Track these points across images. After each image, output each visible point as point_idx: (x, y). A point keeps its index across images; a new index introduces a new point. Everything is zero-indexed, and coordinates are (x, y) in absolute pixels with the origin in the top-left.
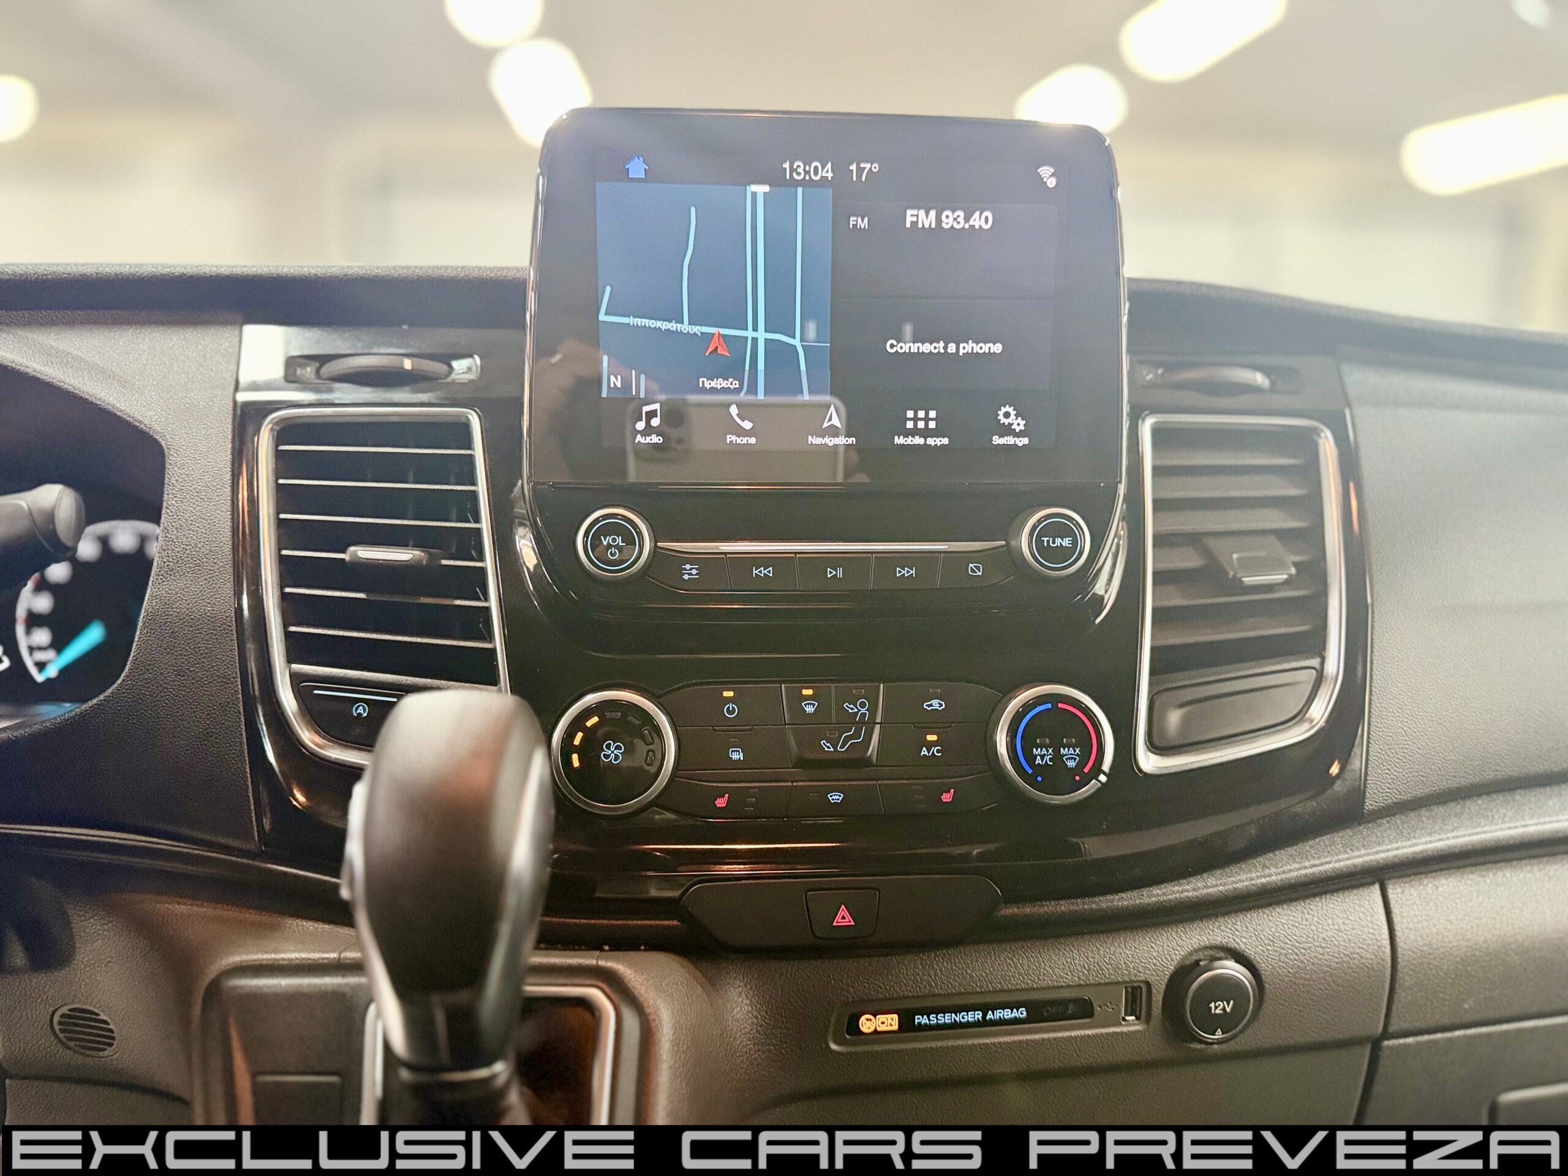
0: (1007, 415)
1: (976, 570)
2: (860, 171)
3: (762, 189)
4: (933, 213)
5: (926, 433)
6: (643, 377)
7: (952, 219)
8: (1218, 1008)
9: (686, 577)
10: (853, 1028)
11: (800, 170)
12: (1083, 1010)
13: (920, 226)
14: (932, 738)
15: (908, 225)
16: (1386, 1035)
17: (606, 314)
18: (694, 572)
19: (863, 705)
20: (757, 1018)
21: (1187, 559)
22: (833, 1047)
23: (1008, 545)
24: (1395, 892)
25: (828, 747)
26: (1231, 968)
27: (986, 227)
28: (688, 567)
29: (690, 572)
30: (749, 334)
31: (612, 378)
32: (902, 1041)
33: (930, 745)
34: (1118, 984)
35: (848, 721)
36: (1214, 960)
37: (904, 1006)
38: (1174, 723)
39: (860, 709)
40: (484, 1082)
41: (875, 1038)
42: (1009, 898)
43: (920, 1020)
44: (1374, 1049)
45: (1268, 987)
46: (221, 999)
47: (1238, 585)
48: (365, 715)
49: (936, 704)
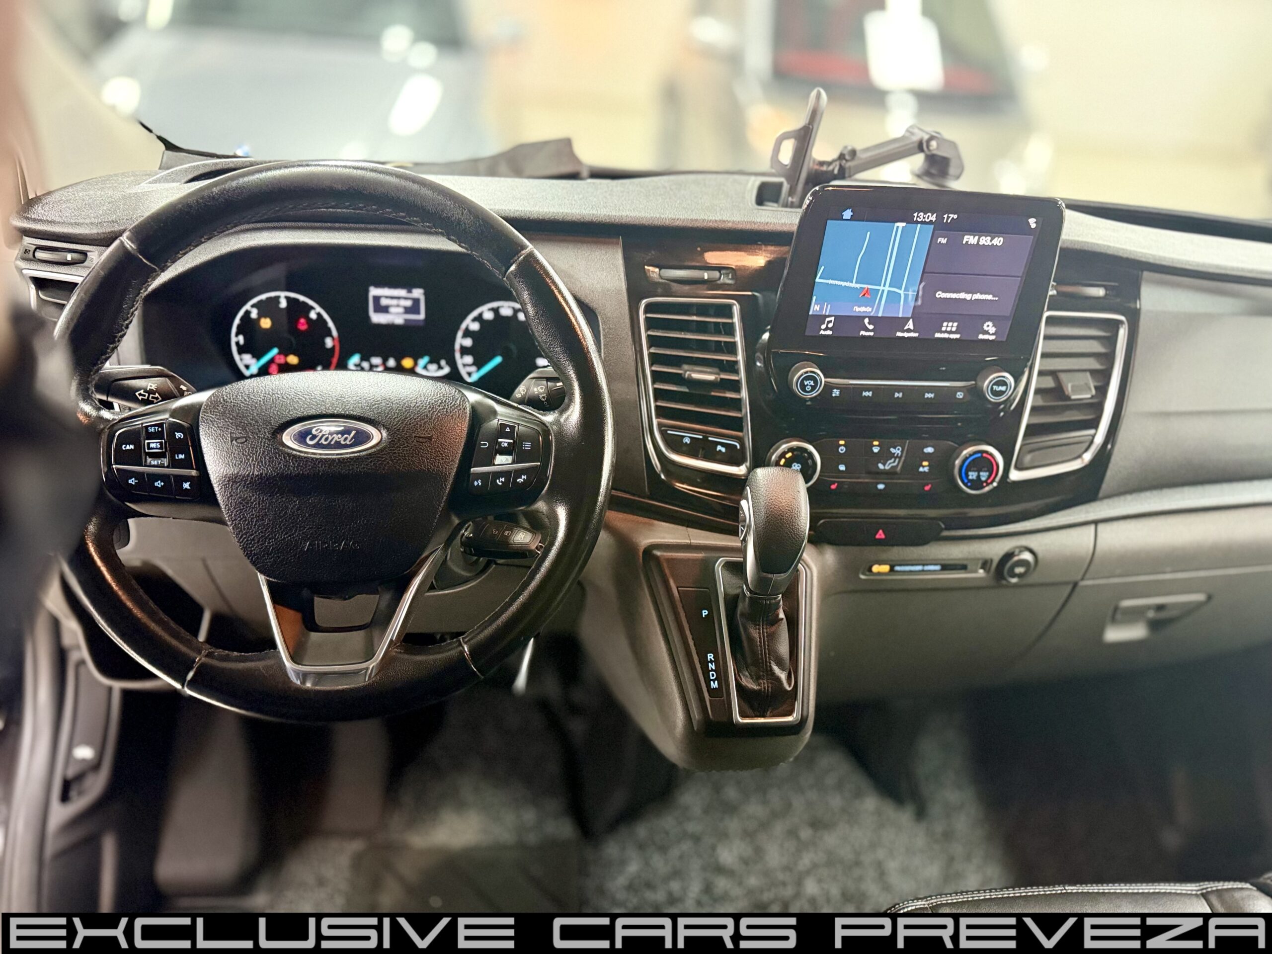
0: (988, 326)
2: (948, 217)
3: (901, 225)
4: (977, 237)
5: (951, 332)
6: (829, 306)
7: (985, 241)
8: (1019, 570)
9: (834, 395)
10: (870, 570)
11: (921, 217)
12: (964, 568)
13: (969, 243)
14: (925, 463)
15: (964, 242)
16: (1082, 579)
17: (820, 278)
18: (838, 393)
19: (899, 449)
21: (1049, 383)
22: (862, 577)
23: (976, 384)
24: (1101, 527)
25: (881, 466)
26: (1027, 556)
27: (999, 245)
28: (835, 390)
29: (836, 393)
30: (881, 288)
31: (816, 306)
32: (891, 575)
33: (924, 467)
34: (978, 559)
35: (892, 456)
36: (1021, 552)
37: (891, 563)
38: (1028, 458)
39: (897, 451)
40: (775, 599)
41: (879, 574)
42: (947, 529)
43: (897, 568)
44: (1075, 585)
45: (1040, 563)
46: (657, 558)
47: (1068, 398)
48: (688, 442)
49: (930, 450)
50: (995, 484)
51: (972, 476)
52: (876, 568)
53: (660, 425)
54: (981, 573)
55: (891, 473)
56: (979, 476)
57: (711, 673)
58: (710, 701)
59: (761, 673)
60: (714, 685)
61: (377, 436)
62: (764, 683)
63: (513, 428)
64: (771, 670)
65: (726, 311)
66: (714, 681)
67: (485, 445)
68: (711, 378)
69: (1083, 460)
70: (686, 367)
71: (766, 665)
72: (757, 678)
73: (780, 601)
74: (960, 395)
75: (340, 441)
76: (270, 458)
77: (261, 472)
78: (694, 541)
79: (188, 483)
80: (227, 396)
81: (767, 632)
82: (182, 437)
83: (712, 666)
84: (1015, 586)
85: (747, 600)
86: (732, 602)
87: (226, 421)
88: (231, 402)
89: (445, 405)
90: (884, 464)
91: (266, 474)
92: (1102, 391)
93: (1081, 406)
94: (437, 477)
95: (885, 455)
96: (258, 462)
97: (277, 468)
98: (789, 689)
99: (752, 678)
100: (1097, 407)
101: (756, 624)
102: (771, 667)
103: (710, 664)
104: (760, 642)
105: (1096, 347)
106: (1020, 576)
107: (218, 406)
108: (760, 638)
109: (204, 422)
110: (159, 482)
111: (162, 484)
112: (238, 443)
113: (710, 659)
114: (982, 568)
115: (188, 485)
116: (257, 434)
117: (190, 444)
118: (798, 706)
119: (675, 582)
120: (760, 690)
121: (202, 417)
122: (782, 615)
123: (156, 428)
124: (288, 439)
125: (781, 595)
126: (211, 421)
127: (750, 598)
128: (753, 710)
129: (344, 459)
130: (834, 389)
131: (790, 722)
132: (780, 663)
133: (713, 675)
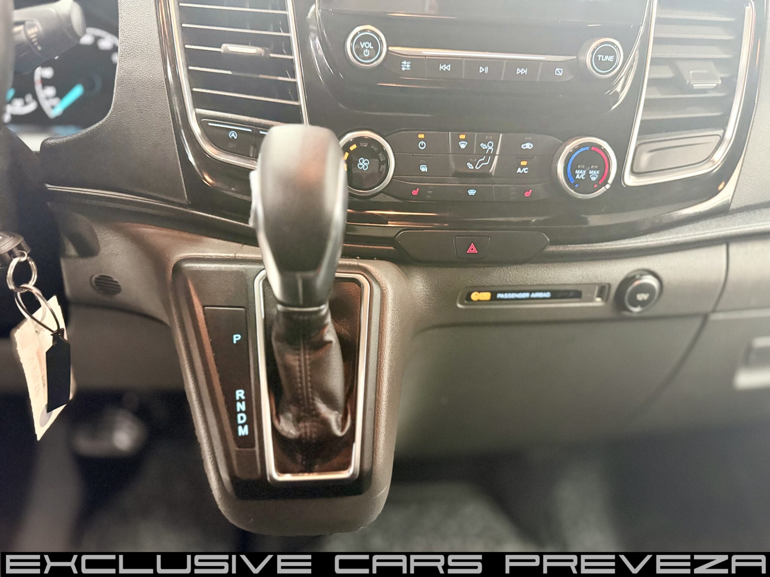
1: (559, 72)
8: (642, 297)
10: (468, 298)
12: (576, 294)
14: (524, 163)
16: (713, 311)
18: (408, 66)
19: (490, 145)
20: (425, 292)
21: (666, 72)
22: (459, 306)
23: (578, 59)
24: (733, 248)
25: (470, 166)
26: (649, 279)
28: (405, 63)
29: (406, 66)
32: (491, 304)
33: (522, 167)
34: (595, 284)
35: (482, 153)
36: (642, 275)
37: (493, 289)
38: (644, 161)
39: (488, 147)
40: (316, 313)
41: (478, 302)
42: (553, 243)
43: (500, 296)
44: (705, 317)
45: (665, 289)
46: (182, 272)
48: (236, 138)
49: (528, 146)
50: (608, 186)
51: (580, 174)
52: (475, 296)
53: (199, 117)
54: (598, 302)
55: (484, 175)
56: (588, 175)
57: (239, 416)
58: (238, 453)
59: (303, 414)
60: (243, 431)
62: (307, 427)
64: (315, 409)
66: (243, 425)
71: (309, 403)
72: (298, 420)
73: (326, 315)
78: (240, 255)
81: (310, 360)
83: (241, 406)
84: (637, 318)
85: (281, 316)
90: (474, 164)
92: (729, 84)
93: (706, 100)
95: (475, 152)
98: (338, 433)
99: (293, 422)
101: (295, 348)
102: (314, 404)
103: (238, 404)
104: (300, 371)
105: (718, 33)
106: (642, 304)
108: (300, 366)
113: (240, 398)
114: (599, 296)
118: (354, 457)
119: (201, 300)
120: (300, 436)
122: (330, 335)
125: (327, 306)
127: (283, 313)
128: (296, 464)
130: (403, 61)
131: (347, 479)
132: (329, 401)
133: (242, 418)
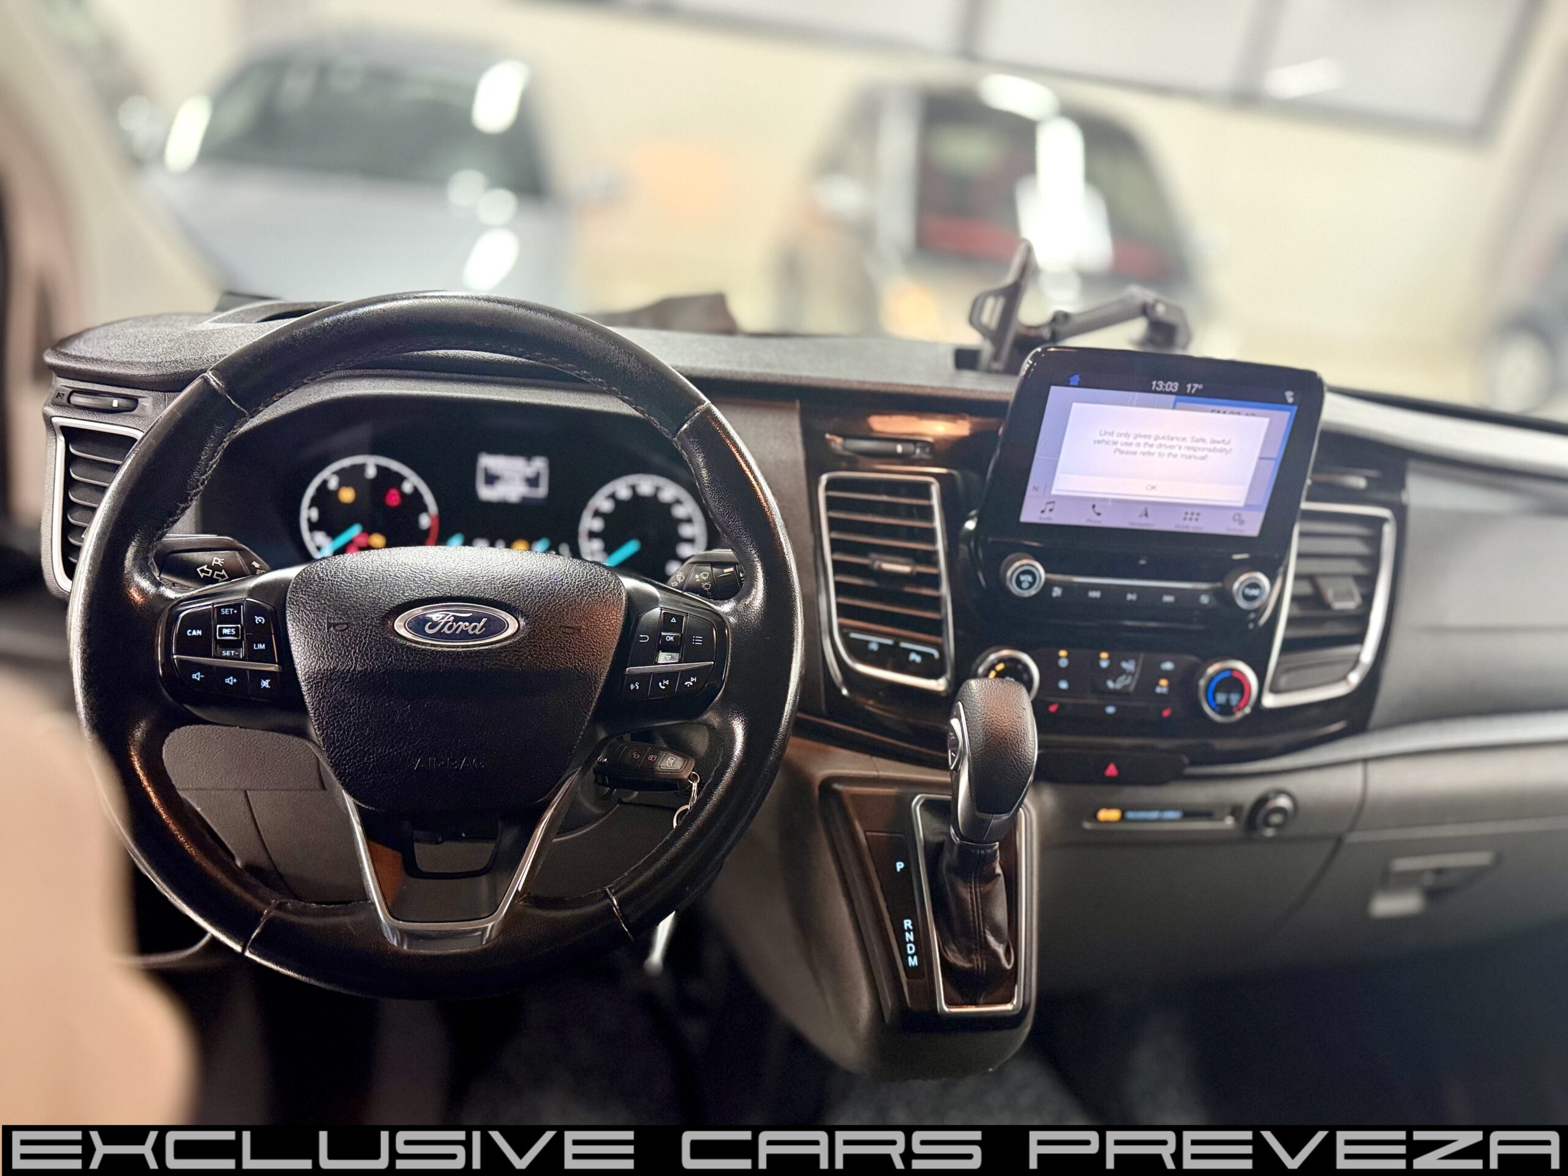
2: (1192, 387)
8: (1276, 819)
9: (1055, 594)
10: (1095, 816)
11: (1161, 386)
12: (1208, 815)
14: (1163, 682)
16: (1349, 832)
18: (1060, 592)
19: (1131, 664)
21: (1306, 588)
22: (1085, 825)
23: (1223, 587)
24: (1371, 769)
25: (1110, 684)
26: (1283, 802)
28: (1057, 589)
29: (1057, 592)
32: (1122, 824)
33: (1161, 686)
34: (1226, 804)
35: (1123, 672)
36: (1277, 796)
37: (1123, 808)
38: (1283, 681)
39: (1129, 666)
40: (991, 847)
41: (1107, 822)
42: (1191, 765)
43: (1130, 815)
44: (1340, 840)
45: (1301, 811)
46: (838, 794)
47: (1327, 607)
48: (875, 649)
49: (1168, 666)
50: (1248, 710)
51: (1221, 698)
52: (1105, 815)
53: (841, 627)
54: (1229, 822)
55: (1122, 694)
56: (1228, 700)
57: (908, 946)
58: (908, 983)
59: (974, 947)
60: (913, 962)
61: (513, 625)
62: (977, 960)
63: (680, 618)
64: (986, 941)
65: (923, 490)
66: (912, 956)
67: (645, 638)
68: (906, 569)
69: (1348, 683)
70: (874, 556)
71: (980, 936)
72: (967, 953)
73: (996, 851)
74: (1205, 599)
75: (467, 630)
76: (378, 650)
77: (365, 667)
78: (884, 774)
79: (268, 681)
80: (322, 572)
81: (980, 892)
82: (263, 623)
83: (910, 936)
84: (1271, 840)
85: (956, 849)
86: (935, 852)
87: (322, 604)
88: (329, 580)
89: (596, 589)
90: (1114, 681)
91: (372, 670)
92: (1368, 600)
93: (1345, 617)
94: (585, 679)
95: (1115, 671)
96: (362, 655)
97: (386, 662)
98: (1009, 967)
99: (961, 952)
100: (1362, 618)
101: (966, 880)
102: (985, 938)
103: (907, 934)
104: (973, 905)
105: (1359, 548)
106: (1276, 827)
107: (311, 584)
108: (972, 899)
109: (293, 604)
110: (232, 678)
111: (235, 680)
112: (337, 631)
113: (908, 928)
114: (1231, 815)
115: (267, 684)
116: (362, 620)
117: (273, 632)
118: (1019, 990)
119: (862, 826)
120: (973, 968)
121: (289, 598)
122: (999, 870)
123: (231, 610)
124: (400, 626)
125: (998, 843)
126: (302, 603)
127: (961, 846)
128: (962, 995)
129: (471, 652)
130: (1056, 587)
131: (1008, 1011)
132: (997, 933)
133: (911, 949)
